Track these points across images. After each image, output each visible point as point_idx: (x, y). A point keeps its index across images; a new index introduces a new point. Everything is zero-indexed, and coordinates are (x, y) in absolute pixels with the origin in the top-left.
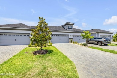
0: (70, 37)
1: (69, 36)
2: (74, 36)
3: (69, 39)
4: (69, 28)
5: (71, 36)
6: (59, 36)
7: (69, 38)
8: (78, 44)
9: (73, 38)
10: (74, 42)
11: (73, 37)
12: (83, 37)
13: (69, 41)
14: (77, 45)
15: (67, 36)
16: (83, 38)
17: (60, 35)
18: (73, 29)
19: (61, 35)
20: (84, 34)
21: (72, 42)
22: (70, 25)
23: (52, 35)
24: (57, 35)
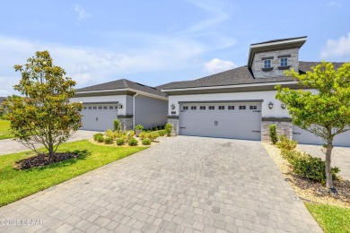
3: (263, 124)
4: (268, 69)
5: (276, 107)
6: (212, 108)
7: (264, 119)
13: (264, 131)
19: (222, 106)
21: (274, 139)
22: (274, 54)
23: (185, 105)
24: (203, 105)
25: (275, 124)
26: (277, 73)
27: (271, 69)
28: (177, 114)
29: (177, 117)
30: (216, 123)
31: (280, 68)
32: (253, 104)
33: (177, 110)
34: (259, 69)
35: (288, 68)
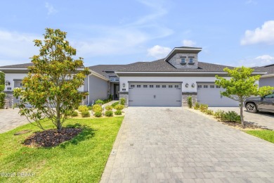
0: (184, 89)
1: (183, 85)
2: (199, 85)
3: (183, 96)
4: (183, 64)
5: (190, 86)
6: (152, 86)
7: (183, 94)
8: (210, 113)
9: (195, 94)
10: (197, 107)
11: (195, 90)
12: (225, 90)
13: (183, 101)
14: (204, 115)
15: (178, 85)
16: (224, 94)
17: (155, 85)
18: (196, 66)
19: (158, 85)
20: (229, 79)
21: (190, 105)
22: (186, 55)
23: (133, 84)
24: (145, 84)
25: (190, 96)
26: (188, 66)
27: (185, 64)
28: (127, 90)
29: (127, 93)
30: (154, 96)
31: (189, 64)
32: (177, 84)
33: (127, 88)
34: (178, 63)
35: (193, 64)
